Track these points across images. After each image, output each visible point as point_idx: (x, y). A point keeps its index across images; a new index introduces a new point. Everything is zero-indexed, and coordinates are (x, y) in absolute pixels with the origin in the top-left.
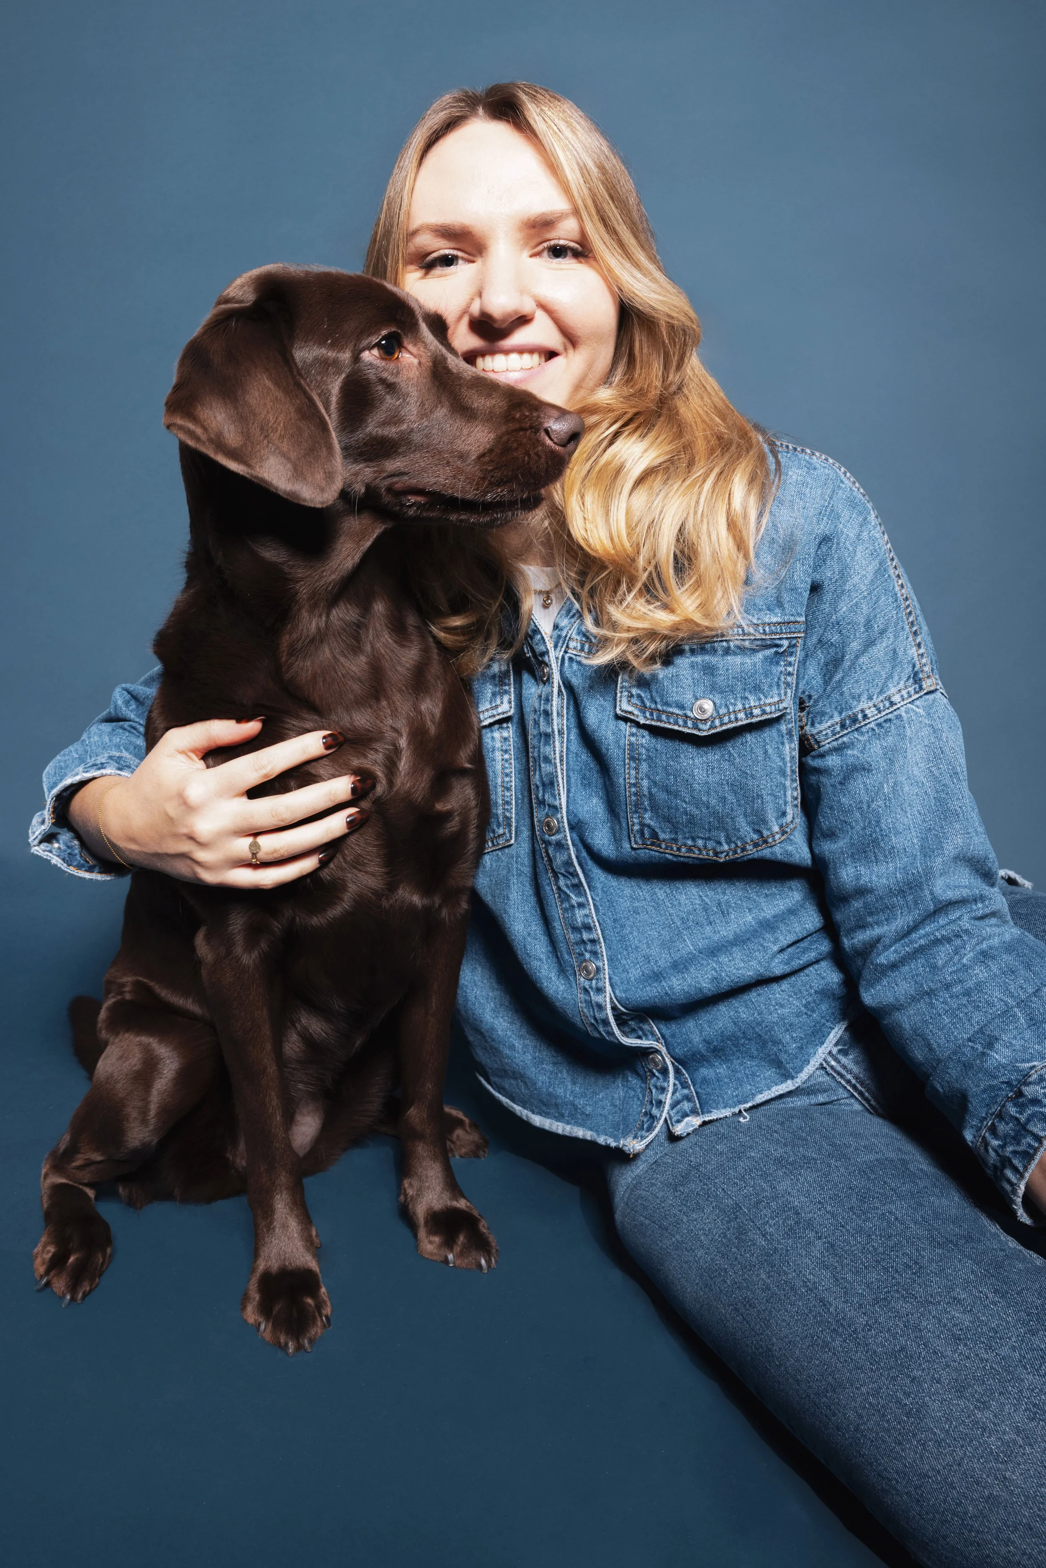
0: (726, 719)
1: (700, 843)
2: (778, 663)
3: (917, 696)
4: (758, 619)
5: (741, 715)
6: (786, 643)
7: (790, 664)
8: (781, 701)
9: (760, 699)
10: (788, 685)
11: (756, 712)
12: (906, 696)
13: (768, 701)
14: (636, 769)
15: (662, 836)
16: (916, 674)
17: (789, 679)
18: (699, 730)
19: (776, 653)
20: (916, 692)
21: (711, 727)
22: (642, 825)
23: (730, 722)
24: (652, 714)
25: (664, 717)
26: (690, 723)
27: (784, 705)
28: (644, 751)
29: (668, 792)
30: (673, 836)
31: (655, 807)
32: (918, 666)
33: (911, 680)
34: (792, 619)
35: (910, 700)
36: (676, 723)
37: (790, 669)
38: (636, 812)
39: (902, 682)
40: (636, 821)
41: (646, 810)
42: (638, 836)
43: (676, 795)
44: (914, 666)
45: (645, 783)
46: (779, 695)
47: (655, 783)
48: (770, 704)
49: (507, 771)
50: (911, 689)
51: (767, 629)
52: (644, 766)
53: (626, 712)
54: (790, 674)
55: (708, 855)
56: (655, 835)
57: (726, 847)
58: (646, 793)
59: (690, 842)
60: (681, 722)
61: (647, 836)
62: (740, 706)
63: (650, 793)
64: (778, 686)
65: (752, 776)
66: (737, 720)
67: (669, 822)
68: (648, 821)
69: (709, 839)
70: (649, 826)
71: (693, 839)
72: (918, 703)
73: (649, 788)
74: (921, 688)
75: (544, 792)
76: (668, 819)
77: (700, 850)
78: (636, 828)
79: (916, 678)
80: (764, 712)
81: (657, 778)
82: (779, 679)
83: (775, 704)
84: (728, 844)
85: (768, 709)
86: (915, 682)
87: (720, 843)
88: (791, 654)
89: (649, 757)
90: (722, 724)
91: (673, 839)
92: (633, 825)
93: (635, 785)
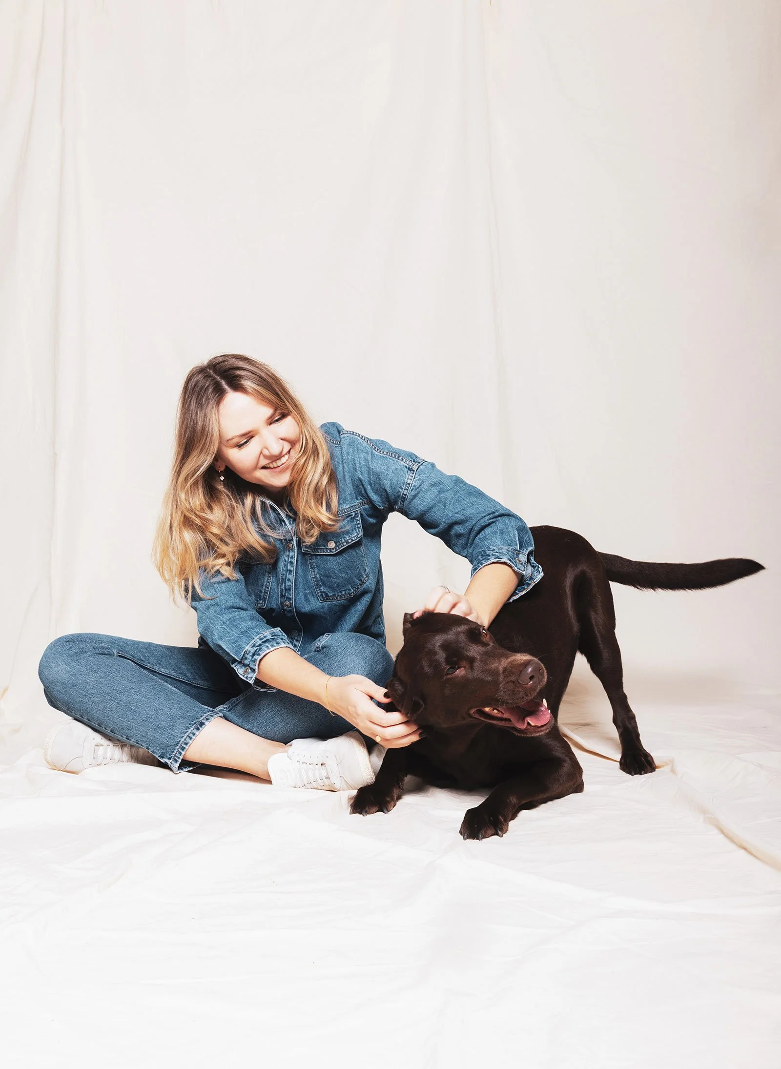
0: (340, 546)
1: (343, 593)
2: (353, 521)
3: (414, 474)
4: (342, 508)
5: (345, 544)
6: (354, 514)
7: (358, 520)
8: (358, 534)
9: (350, 536)
10: (359, 528)
11: (350, 541)
12: (411, 478)
13: (353, 536)
14: (314, 571)
15: (330, 594)
16: (409, 469)
17: (359, 526)
18: (332, 552)
19: (351, 518)
20: (413, 474)
21: (336, 550)
22: (321, 592)
23: (342, 547)
24: (314, 550)
25: (319, 551)
26: (328, 551)
27: (360, 535)
28: (315, 564)
29: (327, 577)
30: (333, 593)
31: (324, 584)
32: (407, 466)
33: (409, 471)
34: (353, 505)
35: (413, 478)
36: (324, 552)
37: (358, 522)
38: (318, 588)
39: (407, 475)
40: (318, 591)
41: (321, 586)
42: (321, 597)
43: (330, 577)
44: (406, 467)
45: (318, 576)
46: (357, 532)
47: (321, 575)
48: (354, 537)
49: (269, 581)
50: (411, 474)
51: (346, 511)
52: (316, 570)
53: (306, 551)
54: (359, 524)
55: (347, 596)
56: (327, 595)
57: (353, 590)
58: (319, 579)
59: (340, 594)
60: (325, 551)
61: (324, 596)
62: (343, 541)
63: (321, 579)
64: (355, 529)
65: (354, 562)
66: (344, 546)
67: (330, 588)
68: (323, 590)
69: (346, 590)
70: (324, 592)
71: (341, 593)
72: (416, 476)
73: (320, 577)
74: (414, 471)
75: (285, 592)
76: (330, 587)
77: (344, 596)
78: (319, 594)
79: (410, 469)
80: (352, 540)
81: (322, 573)
82: (355, 527)
83: (356, 536)
84: (353, 589)
85: (354, 539)
86: (411, 471)
87: (350, 590)
88: (357, 517)
89: (317, 566)
90: (339, 548)
91: (333, 595)
92: (318, 593)
93: (314, 578)
